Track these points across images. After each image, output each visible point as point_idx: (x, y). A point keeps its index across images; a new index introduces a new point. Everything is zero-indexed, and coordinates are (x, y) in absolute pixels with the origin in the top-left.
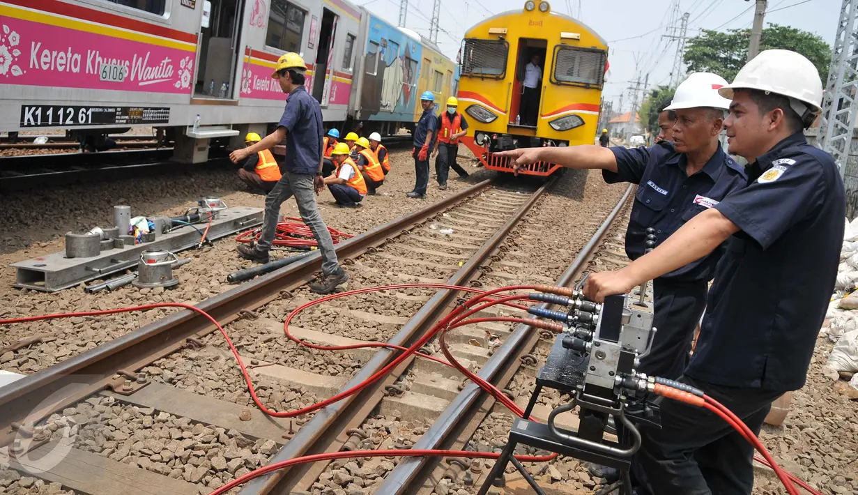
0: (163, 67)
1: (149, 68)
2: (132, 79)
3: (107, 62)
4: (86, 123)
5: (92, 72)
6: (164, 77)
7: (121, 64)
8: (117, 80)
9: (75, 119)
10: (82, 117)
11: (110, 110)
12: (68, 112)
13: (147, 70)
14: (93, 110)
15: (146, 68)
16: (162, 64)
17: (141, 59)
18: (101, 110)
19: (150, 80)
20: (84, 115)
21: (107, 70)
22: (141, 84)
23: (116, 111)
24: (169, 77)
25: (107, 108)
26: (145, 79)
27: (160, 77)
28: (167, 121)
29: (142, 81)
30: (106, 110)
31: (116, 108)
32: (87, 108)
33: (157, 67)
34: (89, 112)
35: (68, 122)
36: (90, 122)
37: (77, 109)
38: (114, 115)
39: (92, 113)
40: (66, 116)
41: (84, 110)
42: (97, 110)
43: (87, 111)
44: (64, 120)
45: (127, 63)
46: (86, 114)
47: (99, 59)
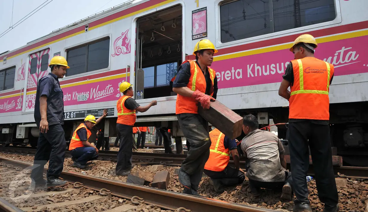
0: (107, 89)
1: (99, 92)
2: (91, 98)
3: (80, 94)
4: (74, 117)
5: (74, 99)
6: (108, 94)
7: (85, 94)
8: (84, 100)
9: (70, 116)
10: (72, 115)
11: (83, 112)
12: (67, 114)
13: (98, 92)
14: (76, 112)
15: (97, 92)
16: (106, 89)
17: (95, 89)
18: (79, 112)
19: (100, 97)
20: (73, 115)
21: (80, 97)
22: (95, 99)
23: (85, 112)
24: (111, 93)
25: (81, 111)
26: (97, 97)
27: (106, 94)
28: (113, 115)
29: (96, 98)
30: (81, 112)
31: (85, 111)
32: (74, 112)
33: (104, 90)
34: (75, 113)
35: (68, 117)
36: (75, 117)
37: (70, 113)
38: (84, 113)
39: (76, 113)
40: (67, 115)
41: (73, 113)
42: (77, 112)
43: (74, 113)
44: (67, 117)
45: (88, 92)
46: (73, 114)
47: (77, 94)
